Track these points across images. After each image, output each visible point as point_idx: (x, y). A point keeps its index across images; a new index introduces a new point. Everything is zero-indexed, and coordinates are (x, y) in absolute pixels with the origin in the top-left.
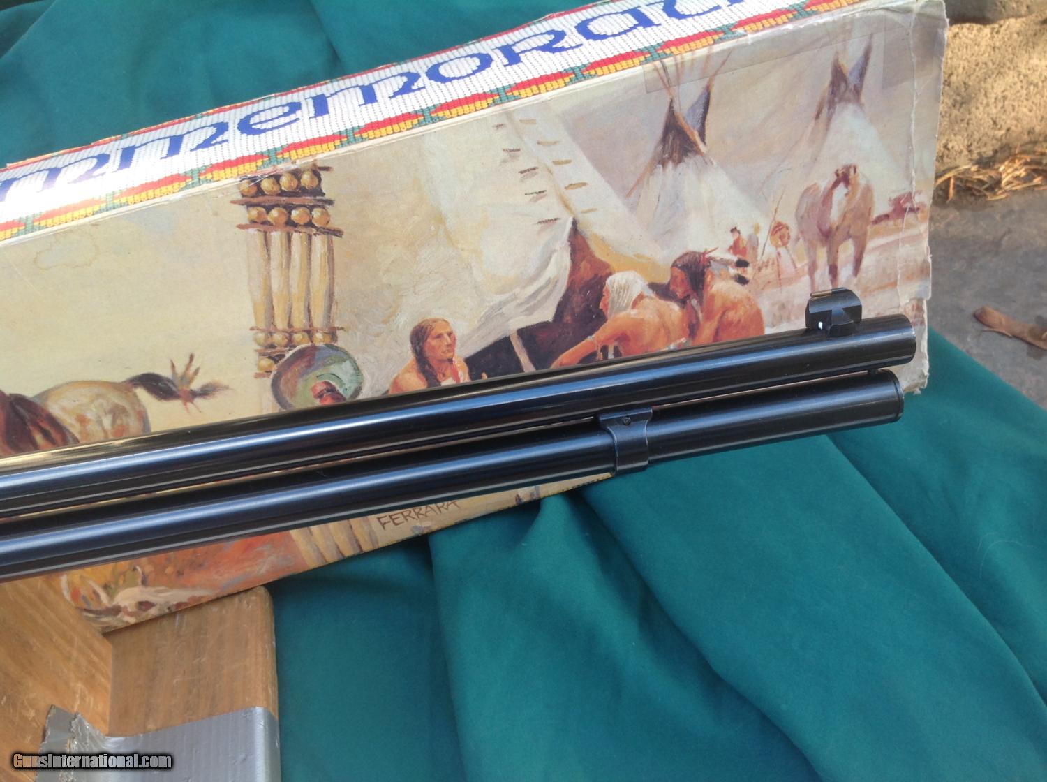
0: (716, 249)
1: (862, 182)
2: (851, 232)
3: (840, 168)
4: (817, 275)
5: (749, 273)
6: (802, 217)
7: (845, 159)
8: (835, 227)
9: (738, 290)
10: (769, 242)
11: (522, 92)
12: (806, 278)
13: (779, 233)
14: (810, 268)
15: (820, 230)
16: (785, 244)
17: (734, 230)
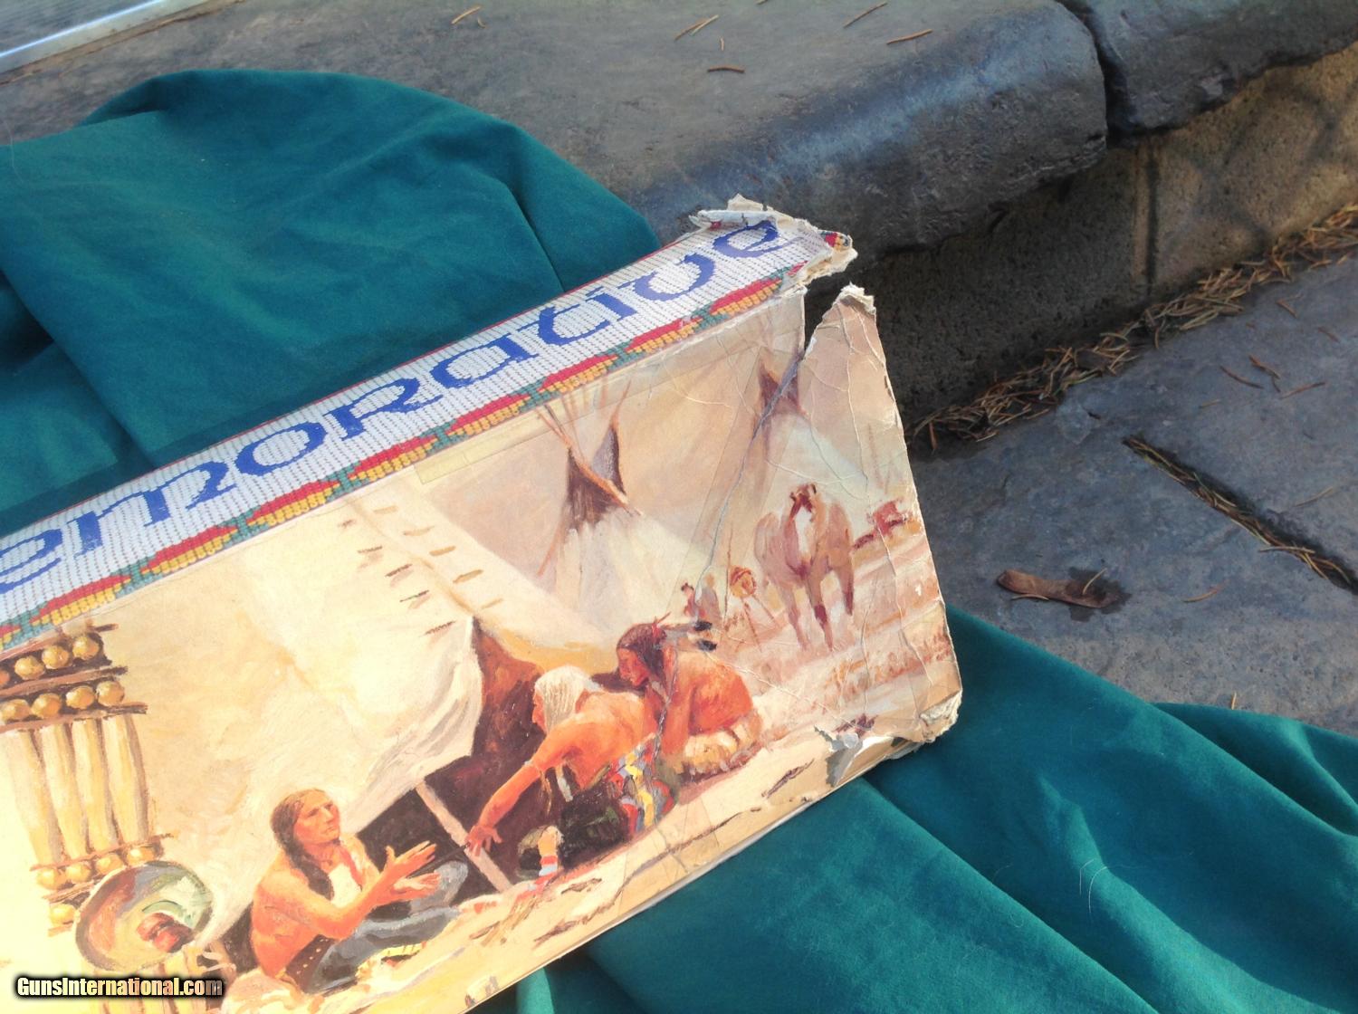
0: (668, 614)
1: (827, 501)
2: (831, 563)
3: (795, 491)
4: (802, 622)
5: (715, 635)
6: (764, 557)
7: (799, 478)
8: (808, 561)
9: (708, 661)
10: (729, 590)
11: (371, 472)
12: (789, 628)
13: (740, 581)
14: (790, 615)
15: (791, 567)
16: (751, 593)
17: (685, 587)
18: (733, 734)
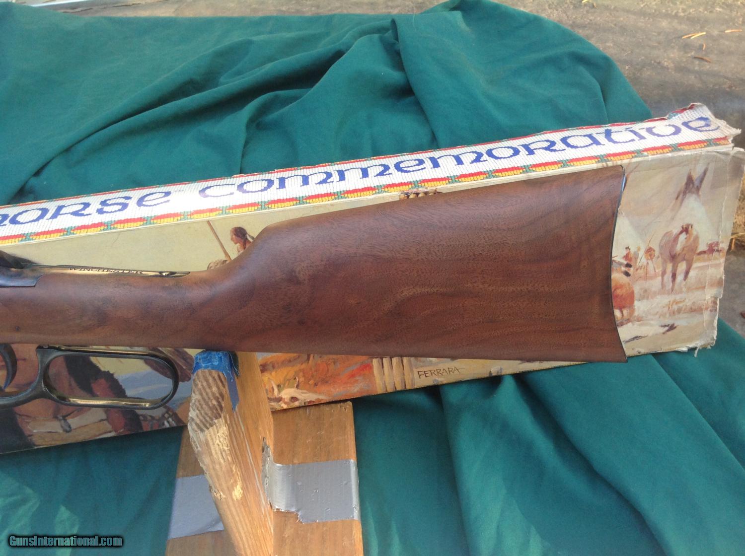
0: (616, 256)
1: (695, 233)
2: (686, 258)
3: (684, 225)
4: (666, 277)
5: (631, 271)
6: (662, 247)
7: (688, 221)
8: (678, 254)
9: (624, 279)
10: (644, 256)
12: (660, 278)
13: (650, 253)
14: (662, 273)
15: (670, 254)
16: (651, 259)
17: (627, 248)
18: (622, 312)
